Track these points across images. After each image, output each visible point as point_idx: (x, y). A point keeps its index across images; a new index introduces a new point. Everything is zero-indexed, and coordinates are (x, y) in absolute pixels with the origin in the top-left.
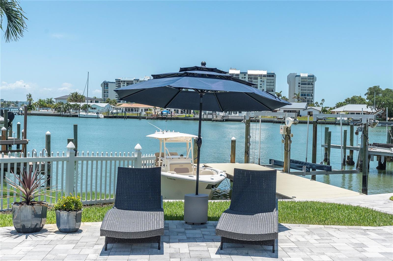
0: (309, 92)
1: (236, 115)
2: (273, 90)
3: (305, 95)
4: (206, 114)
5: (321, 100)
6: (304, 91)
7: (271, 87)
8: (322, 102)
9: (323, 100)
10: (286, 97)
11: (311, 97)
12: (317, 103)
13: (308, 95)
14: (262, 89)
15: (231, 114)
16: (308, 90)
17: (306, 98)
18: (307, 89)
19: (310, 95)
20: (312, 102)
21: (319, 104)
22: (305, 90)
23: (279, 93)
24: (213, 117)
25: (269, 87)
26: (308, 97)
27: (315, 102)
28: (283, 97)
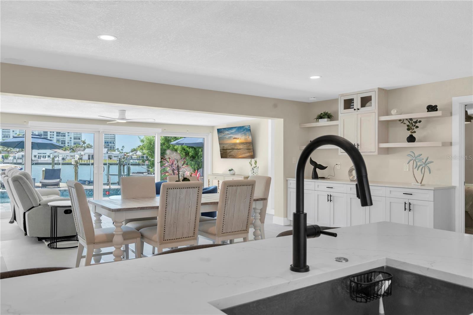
0: (111, 140)
1: (45, 159)
2: (79, 138)
3: (108, 143)
4: (16, 159)
5: (122, 147)
6: (107, 140)
7: (78, 136)
8: (122, 148)
9: (123, 147)
10: (90, 145)
11: (113, 144)
12: (118, 149)
13: (110, 143)
14: (70, 137)
15: (40, 158)
16: (110, 139)
17: (109, 145)
18: (109, 137)
19: (112, 143)
20: (114, 148)
21: (120, 150)
22: (108, 138)
23: (84, 141)
24: (23, 161)
25: (76, 135)
26: (110, 144)
27: (116, 148)
28: (88, 144)
